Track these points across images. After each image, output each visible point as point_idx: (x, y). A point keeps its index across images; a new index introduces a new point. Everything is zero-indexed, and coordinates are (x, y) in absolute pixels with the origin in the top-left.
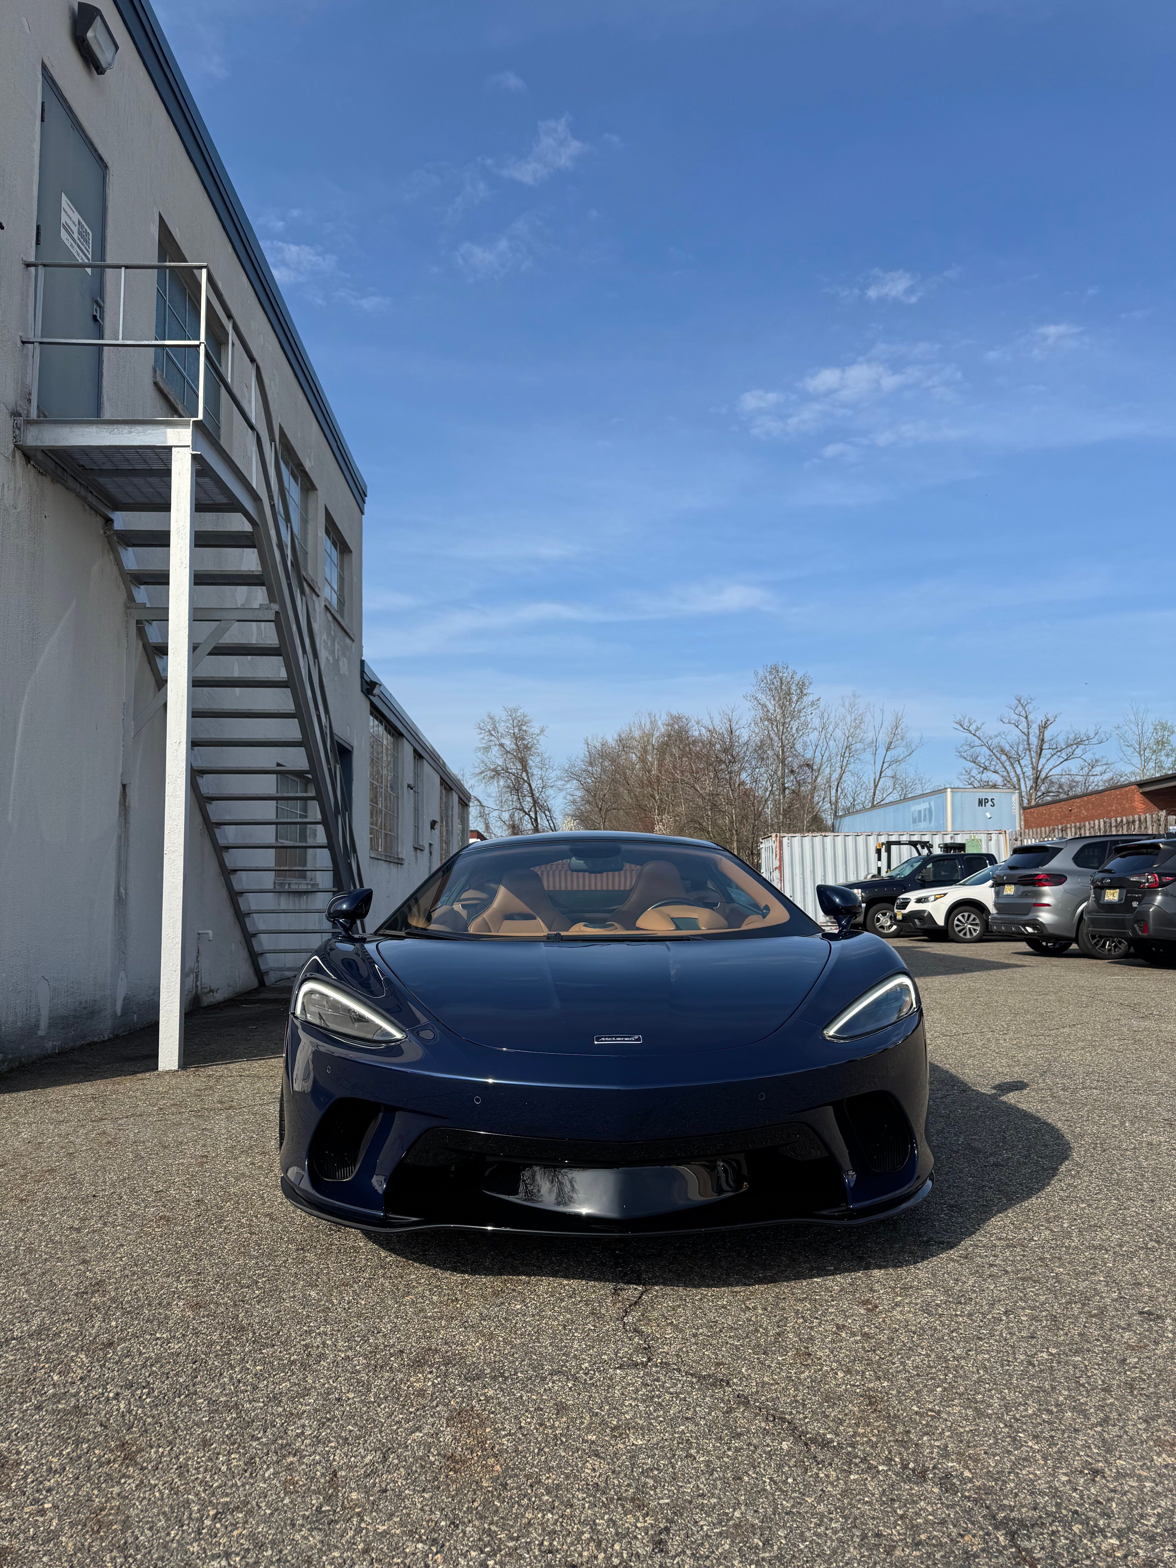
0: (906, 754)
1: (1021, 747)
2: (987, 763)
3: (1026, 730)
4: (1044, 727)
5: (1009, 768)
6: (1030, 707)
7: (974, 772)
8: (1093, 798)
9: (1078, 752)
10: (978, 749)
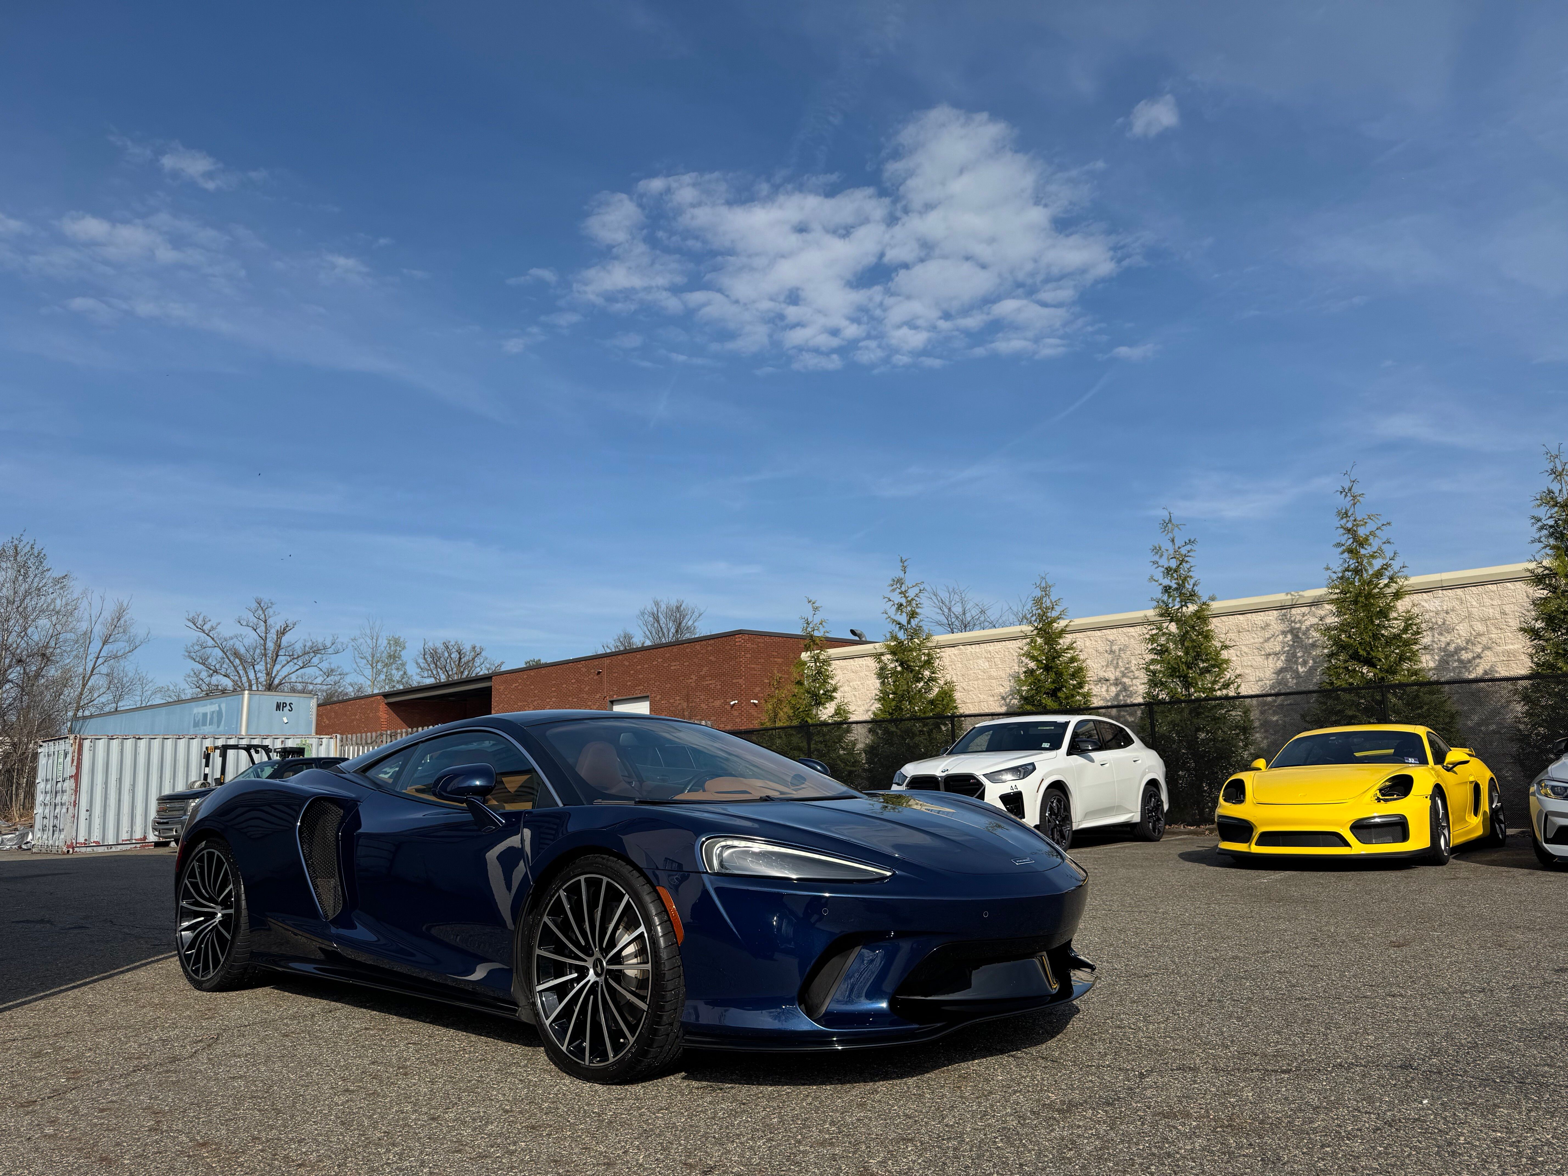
0: (127, 649)
1: (258, 651)
2: (218, 666)
3: (263, 635)
4: (283, 632)
5: (241, 672)
6: (270, 611)
7: (204, 675)
8: (336, 707)
9: (315, 660)
10: (208, 651)
